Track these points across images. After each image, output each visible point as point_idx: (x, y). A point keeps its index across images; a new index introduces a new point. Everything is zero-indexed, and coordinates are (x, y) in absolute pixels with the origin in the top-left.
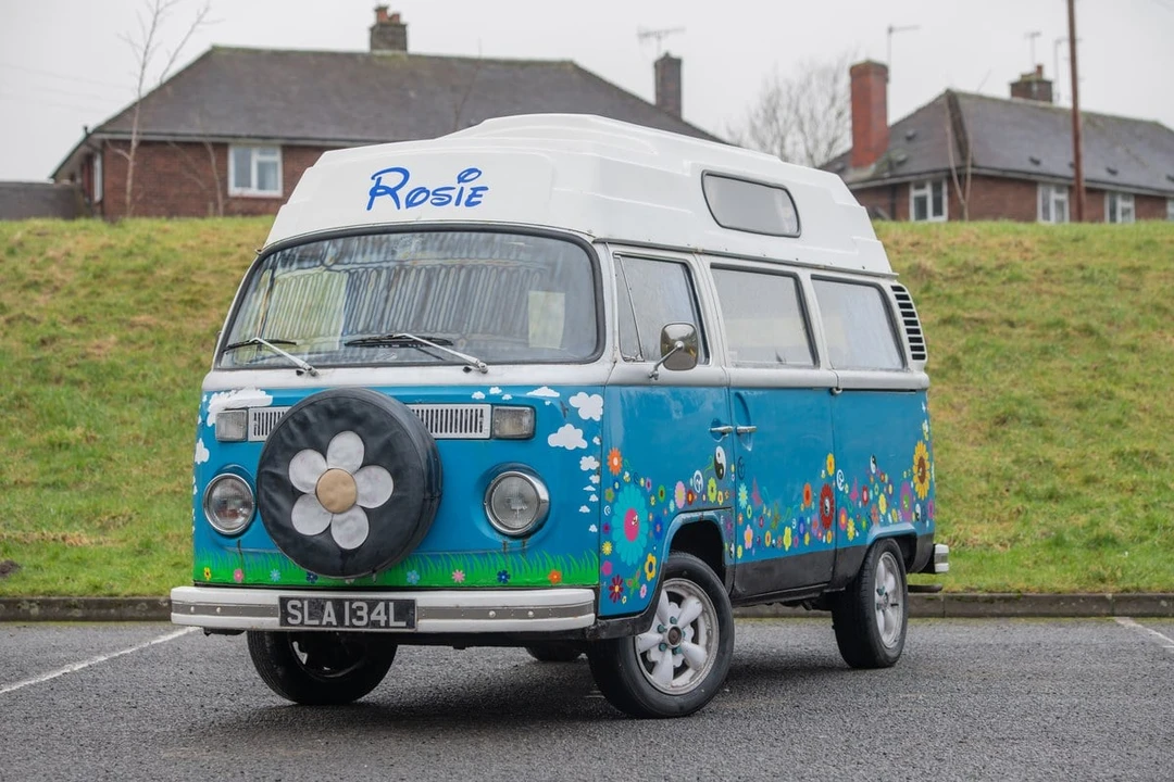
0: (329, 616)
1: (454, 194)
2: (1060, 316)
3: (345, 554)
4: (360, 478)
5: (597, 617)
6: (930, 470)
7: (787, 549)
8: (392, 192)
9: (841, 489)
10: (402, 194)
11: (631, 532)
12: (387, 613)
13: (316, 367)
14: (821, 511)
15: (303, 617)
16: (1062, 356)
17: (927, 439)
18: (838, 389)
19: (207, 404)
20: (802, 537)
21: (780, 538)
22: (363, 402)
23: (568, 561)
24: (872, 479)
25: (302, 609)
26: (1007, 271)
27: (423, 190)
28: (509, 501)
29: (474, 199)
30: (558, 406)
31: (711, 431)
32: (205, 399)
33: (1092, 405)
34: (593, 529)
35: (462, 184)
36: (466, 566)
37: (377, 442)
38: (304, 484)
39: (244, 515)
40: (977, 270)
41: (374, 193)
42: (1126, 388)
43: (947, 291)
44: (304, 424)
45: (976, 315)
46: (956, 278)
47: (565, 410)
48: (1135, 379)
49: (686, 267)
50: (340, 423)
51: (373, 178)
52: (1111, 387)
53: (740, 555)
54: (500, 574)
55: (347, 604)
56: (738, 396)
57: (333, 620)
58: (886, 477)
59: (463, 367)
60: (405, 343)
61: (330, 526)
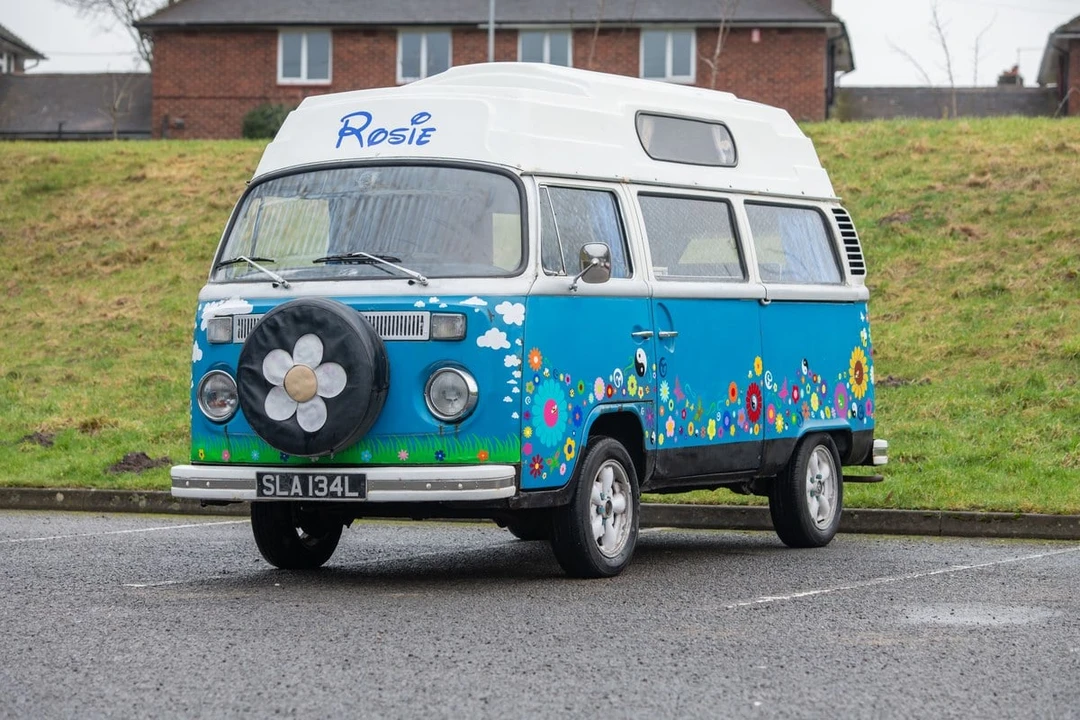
0: (296, 488)
1: (408, 134)
3: (307, 436)
4: (320, 373)
5: (518, 490)
6: (869, 373)
7: (711, 438)
8: (357, 132)
9: (769, 388)
10: (365, 134)
11: (551, 419)
12: (343, 485)
13: (288, 281)
14: (748, 406)
15: (275, 489)
17: (865, 345)
18: (766, 300)
19: (201, 312)
20: (727, 428)
21: (703, 429)
22: (323, 310)
23: (494, 443)
24: (803, 380)
25: (274, 483)
27: (382, 131)
28: (444, 392)
29: (424, 139)
30: (486, 313)
31: (633, 336)
32: (200, 309)
34: (515, 415)
35: (415, 126)
36: (409, 448)
37: (334, 343)
38: (274, 378)
39: (232, 406)
41: (342, 134)
44: (275, 328)
47: (491, 316)
49: (613, 195)
50: (303, 327)
51: (342, 121)
53: (661, 441)
54: (437, 453)
55: (311, 478)
56: (660, 304)
57: (300, 492)
58: (819, 379)
59: (408, 280)
60: (362, 261)
61: (296, 413)
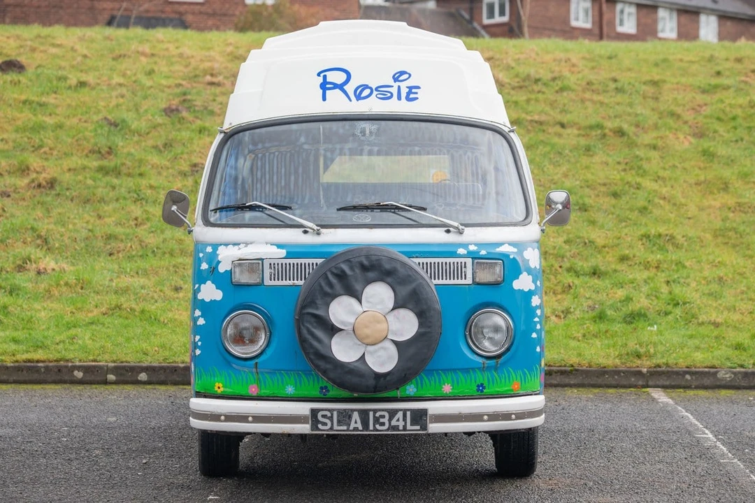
0: (356, 422)
1: (394, 91)
2: (599, 120)
3: (378, 376)
4: (391, 318)
12: (405, 419)
15: (332, 424)
16: (601, 152)
19: (215, 253)
22: (392, 259)
23: (524, 374)
25: (331, 418)
26: (559, 83)
29: (412, 96)
30: (518, 259)
33: (624, 194)
36: (453, 380)
37: (405, 291)
38: (343, 323)
40: (537, 81)
42: (650, 180)
43: (514, 98)
44: (341, 276)
45: (536, 118)
46: (521, 87)
47: (521, 261)
48: (657, 173)
50: (371, 275)
52: (639, 180)
54: (478, 386)
55: (371, 414)
57: (360, 426)
59: (444, 229)
61: (364, 354)
